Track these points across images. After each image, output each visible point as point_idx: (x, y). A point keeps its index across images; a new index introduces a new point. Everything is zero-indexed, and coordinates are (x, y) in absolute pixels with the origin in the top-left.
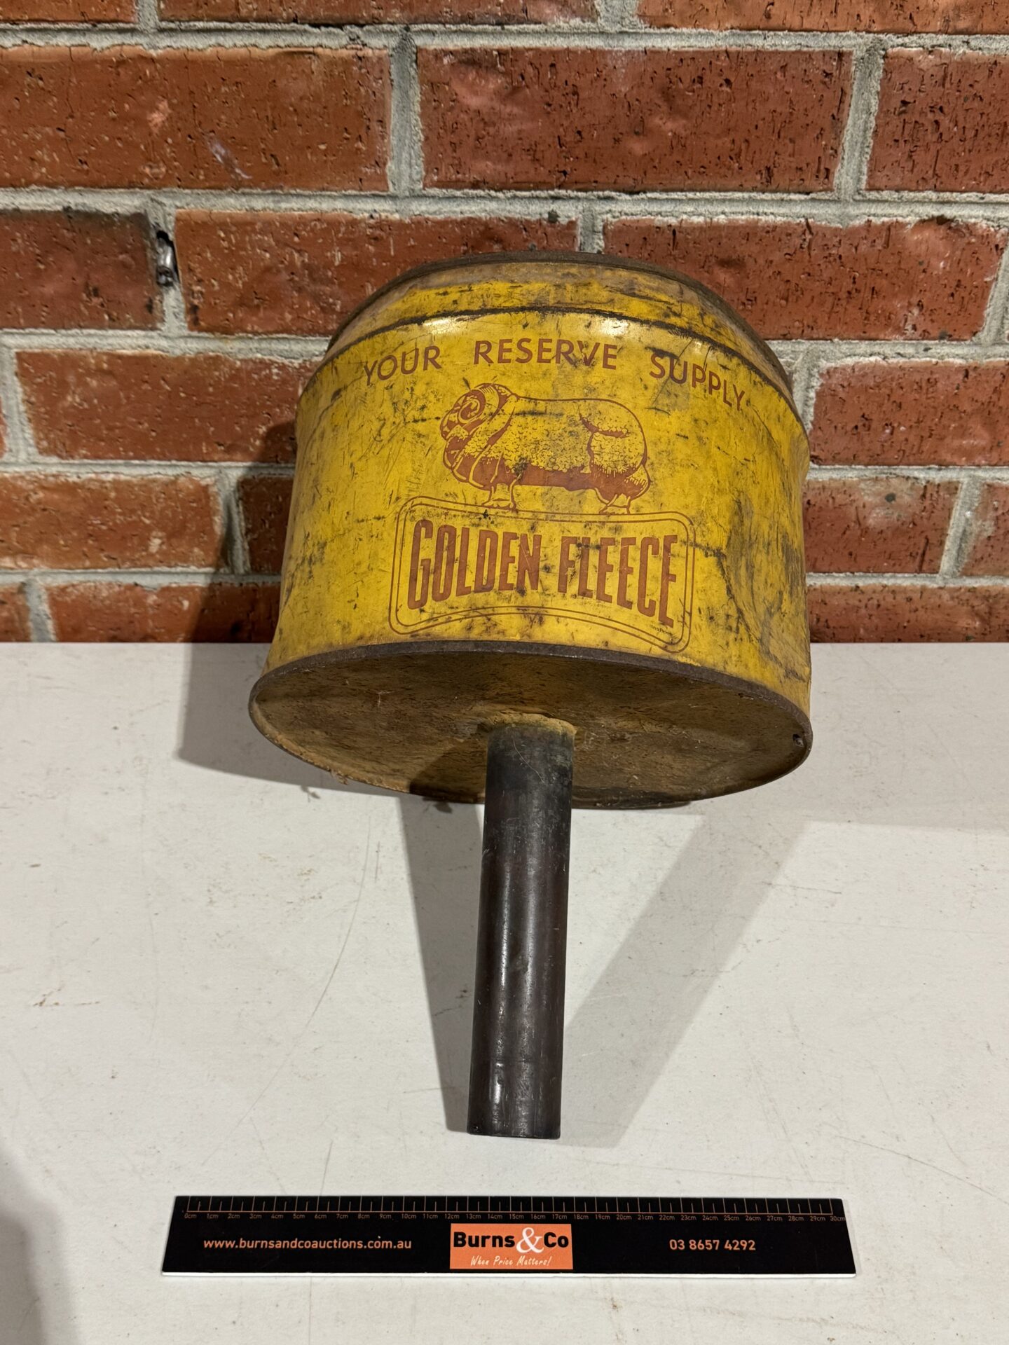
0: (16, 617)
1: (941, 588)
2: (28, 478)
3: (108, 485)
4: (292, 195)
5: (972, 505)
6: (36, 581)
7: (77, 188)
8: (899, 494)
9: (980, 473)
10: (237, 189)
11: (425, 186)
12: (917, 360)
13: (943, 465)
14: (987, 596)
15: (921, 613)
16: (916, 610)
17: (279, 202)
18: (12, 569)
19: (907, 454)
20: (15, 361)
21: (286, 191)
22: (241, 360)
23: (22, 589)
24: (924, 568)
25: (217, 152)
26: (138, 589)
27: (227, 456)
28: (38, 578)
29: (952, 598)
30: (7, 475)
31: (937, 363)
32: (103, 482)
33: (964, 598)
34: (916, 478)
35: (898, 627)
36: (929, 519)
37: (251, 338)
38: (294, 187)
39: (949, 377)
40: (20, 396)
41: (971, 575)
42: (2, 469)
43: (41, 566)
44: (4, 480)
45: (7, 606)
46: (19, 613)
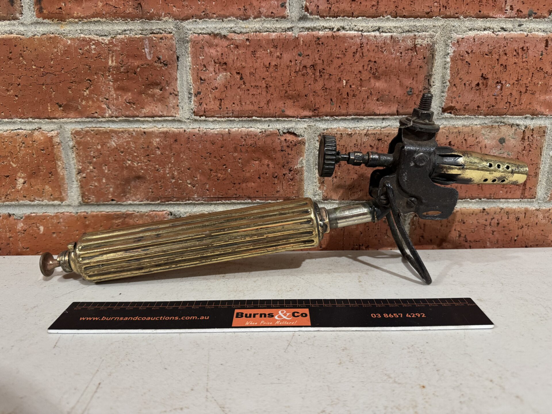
1: (537, 210)
8: (507, 138)
12: (515, 32)
13: (535, 114)
15: (525, 229)
16: (523, 227)
19: (512, 105)
22: (71, 39)
24: (526, 194)
26: (11, 218)
27: (65, 114)
29: (545, 217)
31: (528, 35)
34: (518, 125)
36: (527, 156)
37: (77, 23)
39: (536, 46)
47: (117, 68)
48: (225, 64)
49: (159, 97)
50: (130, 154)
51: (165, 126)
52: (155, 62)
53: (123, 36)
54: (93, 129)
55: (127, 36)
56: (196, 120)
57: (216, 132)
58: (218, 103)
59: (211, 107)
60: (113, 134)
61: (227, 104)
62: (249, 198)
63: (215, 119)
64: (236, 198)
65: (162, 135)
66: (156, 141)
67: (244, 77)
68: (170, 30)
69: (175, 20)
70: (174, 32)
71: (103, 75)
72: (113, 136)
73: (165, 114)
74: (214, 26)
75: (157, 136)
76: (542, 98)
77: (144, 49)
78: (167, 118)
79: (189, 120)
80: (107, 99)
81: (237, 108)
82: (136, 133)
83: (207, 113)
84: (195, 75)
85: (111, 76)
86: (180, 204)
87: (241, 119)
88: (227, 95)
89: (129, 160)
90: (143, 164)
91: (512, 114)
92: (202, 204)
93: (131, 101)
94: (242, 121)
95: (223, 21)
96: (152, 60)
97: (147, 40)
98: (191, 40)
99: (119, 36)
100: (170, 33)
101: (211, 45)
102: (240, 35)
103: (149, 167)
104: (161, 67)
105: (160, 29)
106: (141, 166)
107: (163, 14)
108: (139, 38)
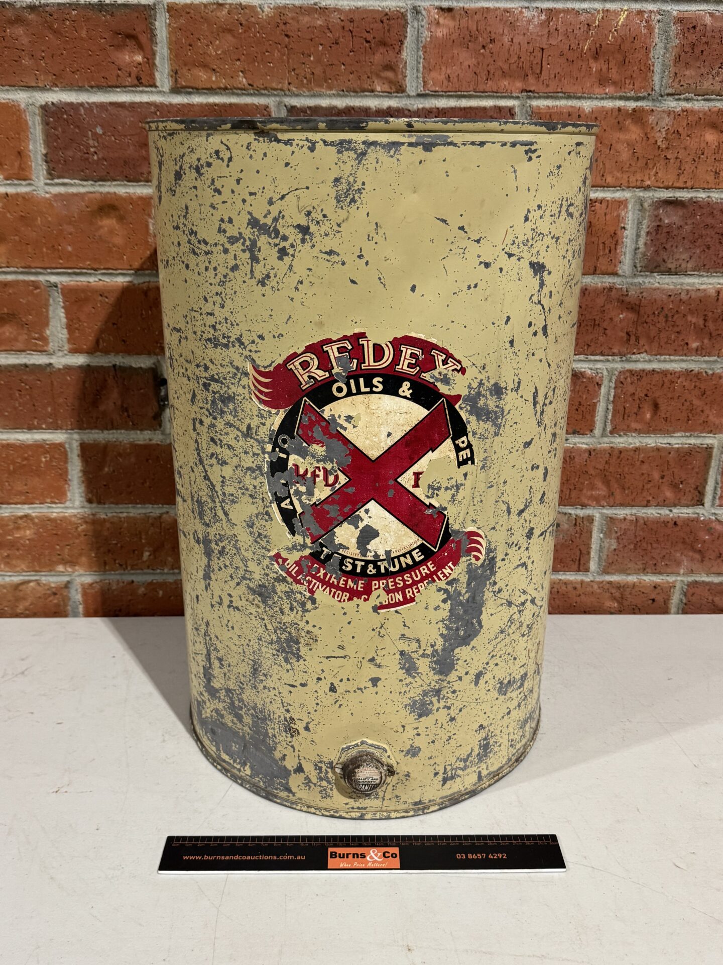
0: (62, 603)
1: (592, 581)
2: (78, 516)
3: (123, 519)
5: (602, 530)
6: (76, 580)
7: (121, 354)
8: (562, 523)
9: (605, 511)
13: (584, 506)
14: (619, 587)
15: (583, 597)
16: (580, 595)
18: (63, 572)
19: (563, 499)
20: (79, 447)
23: (67, 585)
24: (581, 568)
26: (134, 584)
28: (77, 578)
29: (599, 587)
30: (67, 514)
31: (574, 447)
32: (120, 518)
33: (606, 587)
34: (570, 514)
35: (571, 606)
36: (580, 538)
39: (580, 455)
40: (79, 468)
41: (608, 573)
42: (64, 511)
43: (80, 570)
44: (65, 517)
45: (57, 596)
46: (64, 601)
76: (589, 493)
91: (565, 506)
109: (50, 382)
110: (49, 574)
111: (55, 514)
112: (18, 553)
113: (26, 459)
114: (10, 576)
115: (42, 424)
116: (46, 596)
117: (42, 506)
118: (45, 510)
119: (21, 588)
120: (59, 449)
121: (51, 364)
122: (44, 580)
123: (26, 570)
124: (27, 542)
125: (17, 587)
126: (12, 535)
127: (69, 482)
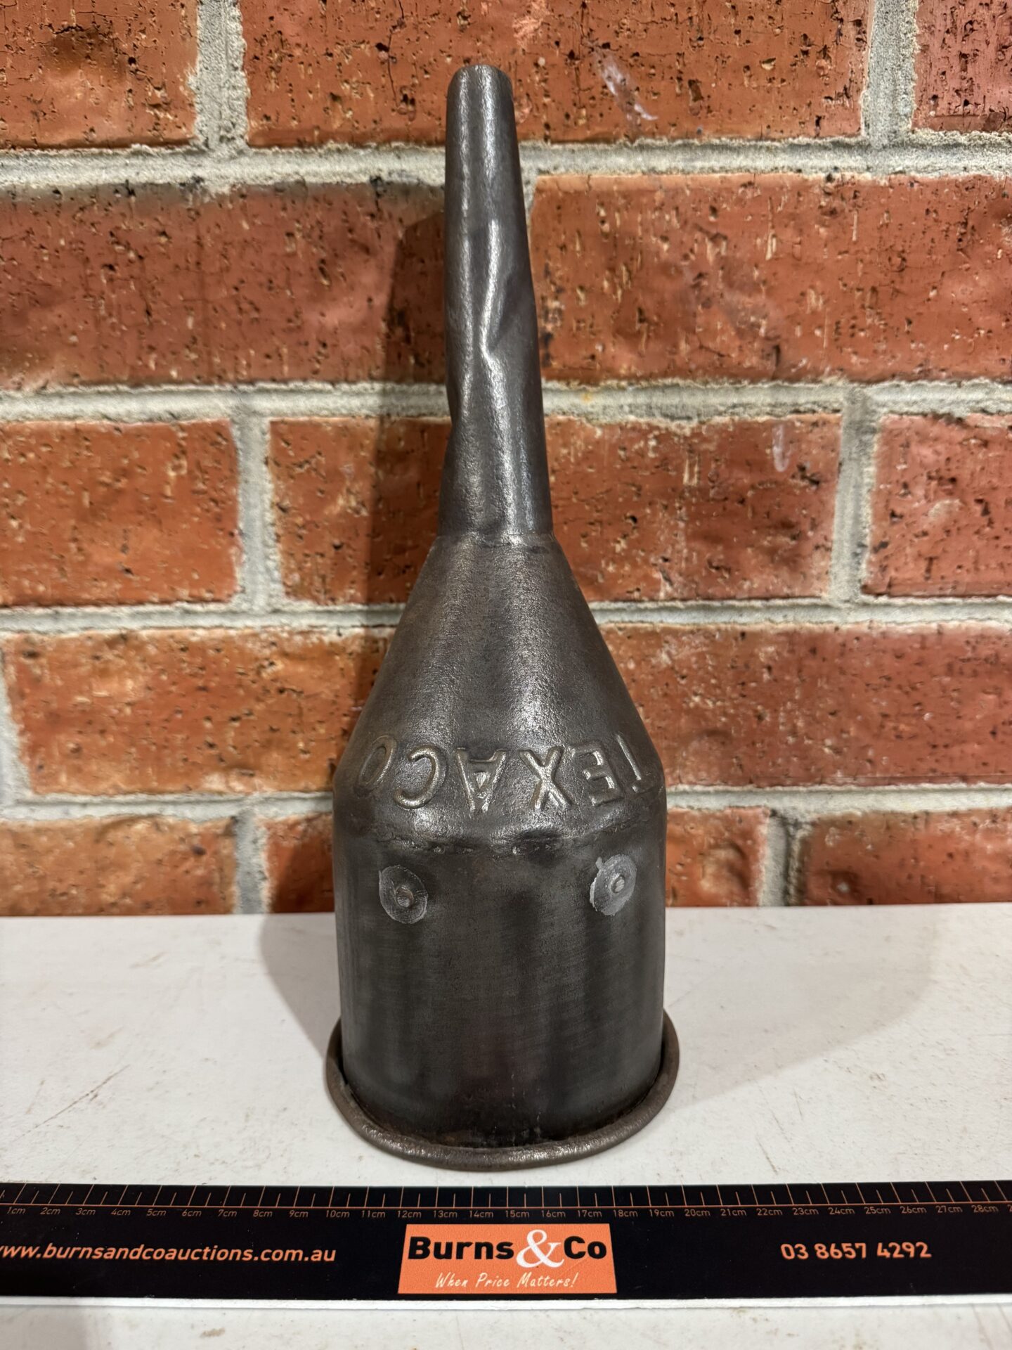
0: (216, 876)
2: (264, 636)
4: (713, 147)
6: (254, 815)
7: (394, 144)
10: (632, 141)
11: (915, 124)
17: (692, 160)
18: (220, 793)
20: (268, 437)
21: (705, 139)
22: (604, 427)
23: (232, 828)
25: (609, 78)
28: (256, 810)
30: (232, 632)
37: (623, 389)
38: (719, 132)
40: (268, 497)
42: (227, 623)
43: (265, 787)
44: (228, 641)
45: (204, 858)
46: (221, 870)
47: (702, 491)
48: (953, 480)
49: (786, 555)
50: (702, 680)
51: (790, 617)
52: (793, 477)
53: (725, 419)
54: (622, 625)
55: (736, 418)
56: (866, 605)
57: (910, 631)
58: (923, 565)
59: (907, 575)
60: (669, 638)
61: (944, 568)
62: (964, 779)
63: (910, 600)
64: (931, 780)
65: (782, 639)
66: (766, 653)
67: (992, 508)
68: (836, 406)
69: (852, 381)
70: (844, 410)
71: (666, 507)
72: (667, 642)
73: (797, 591)
74: (938, 396)
75: (770, 642)
77: (771, 447)
78: (800, 601)
79: (848, 605)
80: (666, 560)
81: (967, 578)
82: (721, 636)
83: (894, 590)
84: (882, 505)
85: (684, 509)
86: (798, 792)
87: (970, 601)
88: (948, 549)
89: (696, 694)
90: (728, 704)
92: (850, 792)
93: (722, 564)
94: (971, 605)
95: (960, 386)
96: (786, 472)
97: (781, 427)
98: (883, 429)
99: (718, 420)
100: (837, 411)
101: (923, 438)
102: (994, 418)
103: (742, 710)
104: (805, 487)
105: (814, 403)
106: (724, 707)
107: (828, 369)
108: (763, 424)
109: (194, 238)
110: (183, 797)
111: (200, 632)
112: (103, 743)
113: (125, 473)
114: (84, 805)
115: (169, 368)
116: (175, 859)
117: (166, 608)
118: (178, 623)
119: (112, 836)
120: (214, 443)
121: (198, 180)
122: (170, 814)
123: (123, 787)
124: (128, 710)
125: (101, 833)
126: (89, 693)
127: (240, 540)
